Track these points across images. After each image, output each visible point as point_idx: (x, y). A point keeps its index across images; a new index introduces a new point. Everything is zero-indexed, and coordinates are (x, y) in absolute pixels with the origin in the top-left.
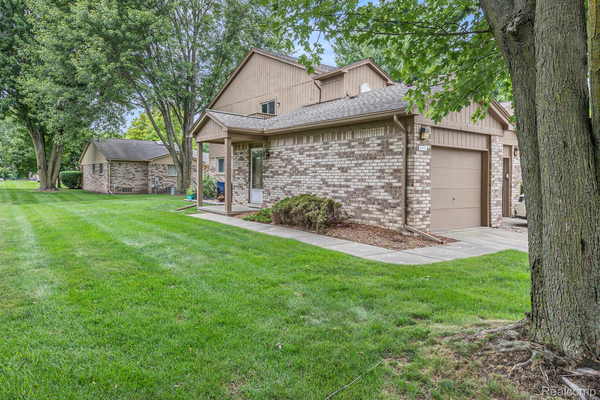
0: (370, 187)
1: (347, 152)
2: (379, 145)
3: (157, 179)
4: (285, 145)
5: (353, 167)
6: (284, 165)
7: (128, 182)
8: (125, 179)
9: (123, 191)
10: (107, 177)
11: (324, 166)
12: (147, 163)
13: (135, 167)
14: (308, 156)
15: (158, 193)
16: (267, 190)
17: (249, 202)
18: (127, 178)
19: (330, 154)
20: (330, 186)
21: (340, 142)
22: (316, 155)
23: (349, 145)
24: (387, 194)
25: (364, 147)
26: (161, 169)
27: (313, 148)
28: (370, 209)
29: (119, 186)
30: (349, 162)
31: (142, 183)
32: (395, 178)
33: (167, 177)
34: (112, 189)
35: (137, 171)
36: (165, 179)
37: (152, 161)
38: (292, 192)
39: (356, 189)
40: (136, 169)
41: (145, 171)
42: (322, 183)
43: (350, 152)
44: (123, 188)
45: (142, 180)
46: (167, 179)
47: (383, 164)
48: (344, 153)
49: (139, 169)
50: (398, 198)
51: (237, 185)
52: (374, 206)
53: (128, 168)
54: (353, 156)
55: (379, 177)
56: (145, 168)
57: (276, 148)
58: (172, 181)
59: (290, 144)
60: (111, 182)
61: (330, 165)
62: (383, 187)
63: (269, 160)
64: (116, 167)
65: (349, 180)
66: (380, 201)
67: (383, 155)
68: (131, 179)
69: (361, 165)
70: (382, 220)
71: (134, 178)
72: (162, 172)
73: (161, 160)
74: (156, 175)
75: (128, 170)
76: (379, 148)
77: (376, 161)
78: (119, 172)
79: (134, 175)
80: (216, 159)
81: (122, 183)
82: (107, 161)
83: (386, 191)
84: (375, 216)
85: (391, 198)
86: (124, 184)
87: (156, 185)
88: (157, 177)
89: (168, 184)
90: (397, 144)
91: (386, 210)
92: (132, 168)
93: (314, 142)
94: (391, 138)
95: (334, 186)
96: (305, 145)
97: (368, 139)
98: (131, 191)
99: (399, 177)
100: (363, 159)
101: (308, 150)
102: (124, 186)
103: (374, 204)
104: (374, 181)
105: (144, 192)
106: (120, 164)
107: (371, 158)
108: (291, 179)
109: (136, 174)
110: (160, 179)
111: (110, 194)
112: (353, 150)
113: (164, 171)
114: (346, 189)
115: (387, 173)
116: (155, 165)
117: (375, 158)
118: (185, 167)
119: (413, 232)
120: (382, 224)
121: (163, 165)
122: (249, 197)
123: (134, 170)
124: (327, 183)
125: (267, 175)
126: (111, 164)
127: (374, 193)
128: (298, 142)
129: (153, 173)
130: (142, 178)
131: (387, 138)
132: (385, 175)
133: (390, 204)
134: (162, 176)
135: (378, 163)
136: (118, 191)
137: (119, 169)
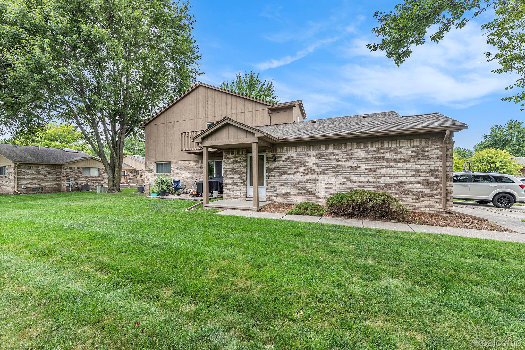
0: (404, 183)
1: (376, 157)
2: (413, 152)
3: (72, 179)
4: (296, 151)
5: (383, 168)
6: (295, 166)
7: (39, 183)
8: (35, 179)
9: (33, 191)
10: (13, 178)
11: (348, 167)
12: (60, 166)
13: (47, 169)
14: (326, 159)
15: (72, 191)
16: (274, 187)
17: (247, 197)
18: (38, 179)
19: (355, 158)
20: (355, 182)
21: (367, 149)
22: (337, 159)
23: (378, 151)
24: (423, 187)
25: (396, 153)
26: (77, 170)
27: (334, 154)
28: (403, 199)
29: (28, 186)
30: (378, 164)
31: (55, 183)
32: (432, 176)
33: (82, 177)
34: (20, 189)
35: (49, 173)
36: (79, 179)
37: (67, 164)
38: (307, 188)
39: (387, 184)
40: (47, 171)
41: (58, 172)
42: (345, 180)
43: (379, 157)
44: (33, 188)
45: (55, 180)
46: (82, 179)
47: (419, 166)
48: (372, 158)
49: (51, 171)
50: (436, 190)
51: (230, 183)
52: (408, 196)
53: (38, 171)
54: (383, 160)
55: (414, 175)
56: (58, 170)
57: (285, 153)
58: (87, 181)
59: (303, 150)
60: (18, 183)
61: (355, 167)
62: (419, 182)
63: (275, 163)
64: (25, 169)
65: (379, 178)
66: (415, 193)
67: (419, 159)
68: (42, 180)
69: (392, 166)
70: (417, 206)
71: (46, 178)
72: (76, 173)
73: (76, 164)
74: (71, 176)
75: (39, 172)
76: (414, 154)
77: (410, 163)
78: (28, 174)
79: (46, 176)
80: (153, 163)
81: (32, 184)
82: (13, 164)
83: (423, 185)
84: (410, 204)
85: (428, 190)
86: (35, 184)
87: (71, 184)
88: (72, 177)
89: (82, 183)
90: (434, 151)
91: (422, 199)
92: (43, 171)
93: (334, 149)
94: (426, 147)
95: (361, 182)
96: (324, 152)
97: (400, 148)
98: (42, 190)
99: (436, 175)
100: (395, 162)
101: (327, 156)
102: (33, 186)
103: (408, 194)
104: (409, 178)
105: (57, 190)
106: (29, 167)
107: (404, 162)
108: (305, 178)
109: (48, 175)
110: (75, 179)
111: (17, 194)
112: (384, 155)
113: (79, 173)
114: (375, 184)
115: (423, 172)
116: (70, 168)
117: (409, 162)
118: (116, 170)
119: (452, 213)
120: (418, 209)
121: (78, 168)
122: (247, 192)
123: (46, 172)
124: (351, 180)
125: (273, 174)
126: (19, 167)
127: (408, 187)
128: (313, 149)
129: (68, 175)
130: (55, 178)
131: (423, 147)
132: (420, 173)
133: (427, 194)
134: (77, 177)
135: (413, 165)
136: (27, 191)
137: (28, 171)
